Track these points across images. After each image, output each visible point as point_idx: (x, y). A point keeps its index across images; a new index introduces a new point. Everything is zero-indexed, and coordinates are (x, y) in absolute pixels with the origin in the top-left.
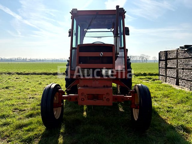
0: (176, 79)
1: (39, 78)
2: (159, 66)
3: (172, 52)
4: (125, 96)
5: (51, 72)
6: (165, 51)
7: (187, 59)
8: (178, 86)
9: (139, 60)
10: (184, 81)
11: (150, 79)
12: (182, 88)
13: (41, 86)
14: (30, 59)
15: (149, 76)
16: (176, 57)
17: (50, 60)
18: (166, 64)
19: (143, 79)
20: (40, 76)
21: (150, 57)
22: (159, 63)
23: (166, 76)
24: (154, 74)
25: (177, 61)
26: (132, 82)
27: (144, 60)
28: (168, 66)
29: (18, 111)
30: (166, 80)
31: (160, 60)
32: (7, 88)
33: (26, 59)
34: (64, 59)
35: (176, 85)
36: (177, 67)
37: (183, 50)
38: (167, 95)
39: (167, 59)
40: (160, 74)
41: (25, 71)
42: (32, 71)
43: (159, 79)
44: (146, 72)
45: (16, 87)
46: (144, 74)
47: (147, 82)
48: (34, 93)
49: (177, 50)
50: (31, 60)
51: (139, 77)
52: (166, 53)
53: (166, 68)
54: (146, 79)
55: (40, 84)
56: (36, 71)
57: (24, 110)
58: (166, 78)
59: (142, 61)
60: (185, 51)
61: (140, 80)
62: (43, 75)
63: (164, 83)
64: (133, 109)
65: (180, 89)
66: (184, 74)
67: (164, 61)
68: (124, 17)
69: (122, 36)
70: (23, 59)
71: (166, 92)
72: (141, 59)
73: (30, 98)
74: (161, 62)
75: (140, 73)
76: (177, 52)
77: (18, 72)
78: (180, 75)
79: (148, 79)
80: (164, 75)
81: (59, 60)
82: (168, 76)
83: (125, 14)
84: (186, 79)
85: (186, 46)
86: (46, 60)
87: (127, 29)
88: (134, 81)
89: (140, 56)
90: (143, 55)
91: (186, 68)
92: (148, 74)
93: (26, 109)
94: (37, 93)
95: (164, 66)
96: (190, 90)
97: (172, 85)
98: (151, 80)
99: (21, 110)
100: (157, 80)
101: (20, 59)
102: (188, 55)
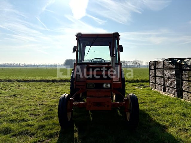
0: (163, 86)
1: (41, 86)
2: (150, 74)
3: (160, 62)
4: (120, 103)
5: (49, 79)
6: (153, 62)
7: (171, 70)
8: (165, 93)
9: (133, 66)
10: (170, 88)
11: (142, 85)
12: (168, 94)
13: (45, 93)
14: (23, 64)
15: (141, 82)
16: (163, 67)
17: (44, 66)
18: (155, 73)
19: (135, 85)
20: (40, 83)
21: (143, 62)
22: (150, 71)
23: (155, 84)
24: (146, 80)
25: (164, 70)
26: (126, 88)
27: (138, 65)
28: (157, 75)
29: (33, 115)
30: (155, 87)
31: (150, 69)
32: (14, 95)
33: (20, 64)
34: (58, 64)
35: (163, 91)
36: (164, 76)
37: (168, 62)
38: (155, 101)
39: (155, 69)
40: (151, 81)
41: (24, 78)
42: (30, 78)
43: (150, 86)
44: (138, 79)
45: (22, 95)
46: (136, 80)
47: (139, 89)
48: (41, 100)
49: (164, 61)
50: (25, 66)
51: (132, 84)
52: (155, 63)
53: (155, 76)
54: (138, 86)
55: (44, 91)
56: (34, 78)
57: (39, 115)
58: (155, 85)
59: (135, 67)
60: (170, 63)
61: (133, 86)
62: (43, 83)
63: (154, 90)
64: (127, 113)
65: (166, 95)
66: (170, 82)
67: (154, 70)
68: (118, 39)
69: (117, 52)
70: (17, 65)
71: (154, 98)
72: (134, 64)
73: (39, 105)
74: (151, 71)
75: (133, 80)
76: (164, 63)
77: (17, 79)
78: (166, 83)
79: (140, 86)
80: (154, 82)
81: (53, 65)
82: (157, 84)
83: (119, 37)
84: (171, 87)
85: (170, 59)
86: (40, 65)
87: (121, 46)
88: (127, 88)
89: (133, 61)
90: (136, 60)
91: (171, 77)
92: (140, 80)
93: (39, 114)
94: (44, 100)
95: (153, 74)
96: (174, 96)
97: (160, 92)
98: (142, 87)
99: (35, 115)
100: (148, 86)
101: (13, 64)
102: (172, 67)
